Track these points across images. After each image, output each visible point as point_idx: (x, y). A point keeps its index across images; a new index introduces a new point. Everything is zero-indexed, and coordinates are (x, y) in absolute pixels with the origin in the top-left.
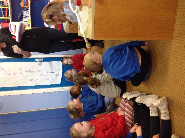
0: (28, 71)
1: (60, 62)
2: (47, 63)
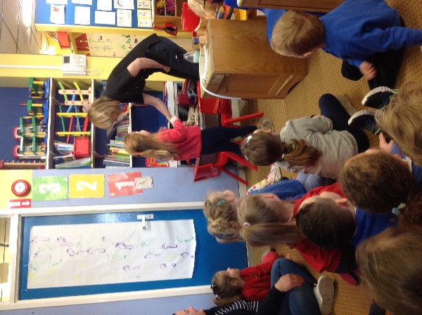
0: (121, 246)
1: (192, 221)
2: (162, 223)
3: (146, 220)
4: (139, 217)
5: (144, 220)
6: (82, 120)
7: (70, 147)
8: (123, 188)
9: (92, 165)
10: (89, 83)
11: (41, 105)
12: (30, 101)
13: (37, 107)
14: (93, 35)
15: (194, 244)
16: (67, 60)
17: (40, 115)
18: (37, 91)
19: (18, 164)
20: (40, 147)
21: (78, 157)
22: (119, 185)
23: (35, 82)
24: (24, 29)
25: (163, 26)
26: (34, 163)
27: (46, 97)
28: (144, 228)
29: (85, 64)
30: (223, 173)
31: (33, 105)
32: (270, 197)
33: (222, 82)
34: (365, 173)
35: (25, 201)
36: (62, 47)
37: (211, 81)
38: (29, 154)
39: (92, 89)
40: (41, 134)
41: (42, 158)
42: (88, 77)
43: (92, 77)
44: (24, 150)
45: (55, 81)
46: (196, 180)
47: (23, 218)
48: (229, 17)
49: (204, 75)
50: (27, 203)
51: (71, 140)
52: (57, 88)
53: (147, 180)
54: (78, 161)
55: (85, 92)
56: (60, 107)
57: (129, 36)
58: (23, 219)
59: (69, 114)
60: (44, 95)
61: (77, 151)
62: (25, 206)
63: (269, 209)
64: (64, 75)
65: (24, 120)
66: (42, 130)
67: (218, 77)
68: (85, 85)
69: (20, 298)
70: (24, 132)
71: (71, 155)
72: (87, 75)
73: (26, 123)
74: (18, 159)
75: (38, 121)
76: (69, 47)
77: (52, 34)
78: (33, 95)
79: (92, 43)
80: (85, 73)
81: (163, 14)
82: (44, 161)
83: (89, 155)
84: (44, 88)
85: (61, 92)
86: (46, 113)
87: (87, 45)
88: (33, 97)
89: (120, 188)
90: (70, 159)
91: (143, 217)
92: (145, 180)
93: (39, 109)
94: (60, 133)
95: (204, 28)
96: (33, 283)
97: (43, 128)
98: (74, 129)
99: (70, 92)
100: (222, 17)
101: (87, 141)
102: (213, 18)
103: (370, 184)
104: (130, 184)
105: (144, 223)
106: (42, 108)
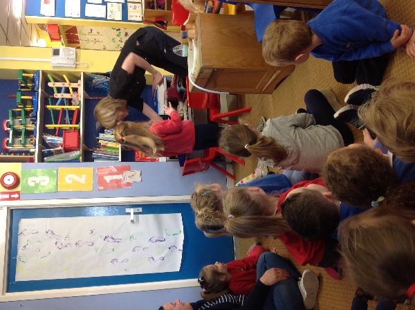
0: (109, 239)
1: (179, 215)
2: (150, 217)
3: (134, 213)
4: (128, 210)
5: (132, 214)
6: (71, 112)
7: (59, 140)
8: (111, 181)
9: (81, 158)
10: (78, 75)
11: (31, 98)
12: (19, 94)
13: (26, 99)
14: (83, 28)
15: (182, 237)
16: (56, 52)
17: (29, 108)
18: (26, 83)
19: (7, 156)
20: (30, 139)
21: (67, 150)
22: (108, 179)
23: (24, 75)
24: (14, 21)
25: (154, 20)
26: (23, 156)
27: (36, 89)
28: (132, 221)
29: (74, 56)
30: (211, 167)
31: (23, 97)
32: (256, 191)
33: (210, 76)
34: (345, 166)
35: (14, 193)
36: (52, 39)
37: (199, 75)
38: (18, 147)
39: (81, 82)
40: (30, 127)
41: (32, 150)
42: (77, 70)
43: (82, 70)
44: (13, 142)
45: (44, 73)
46: (185, 174)
47: (12, 210)
48: (218, 12)
49: (193, 69)
50: (16, 196)
51: (60, 133)
52: (46, 80)
53: (135, 174)
54: (67, 154)
55: (74, 85)
56: (50, 99)
57: (119, 29)
58: (11, 212)
59: (58, 107)
60: (33, 87)
61: (67, 144)
62: (14, 199)
63: (254, 202)
64: (53, 67)
65: (13, 112)
66: (31, 122)
67: (206, 71)
68: (74, 78)
69: (8, 291)
70: (14, 124)
71: (60, 148)
72: (76, 68)
73: (15, 115)
74: (7, 151)
75: (27, 113)
76: (60, 39)
77: (42, 26)
78: (22, 87)
79: (82, 36)
80: (74, 66)
81: (153, 8)
82: (33, 154)
83: (78, 148)
84: (33, 80)
85: (50, 84)
86: (35, 105)
87: (77, 37)
88: (22, 90)
89: (108, 181)
90: (59, 152)
91: (132, 211)
92: (134, 173)
93: (28, 102)
94: (49, 126)
95: (193, 22)
96: (20, 276)
97: (32, 120)
98: (63, 122)
99: (59, 84)
100: (211, 11)
101: (76, 133)
102: (202, 12)
103: (349, 177)
104: (119, 177)
105: (132, 217)
106: (32, 100)
